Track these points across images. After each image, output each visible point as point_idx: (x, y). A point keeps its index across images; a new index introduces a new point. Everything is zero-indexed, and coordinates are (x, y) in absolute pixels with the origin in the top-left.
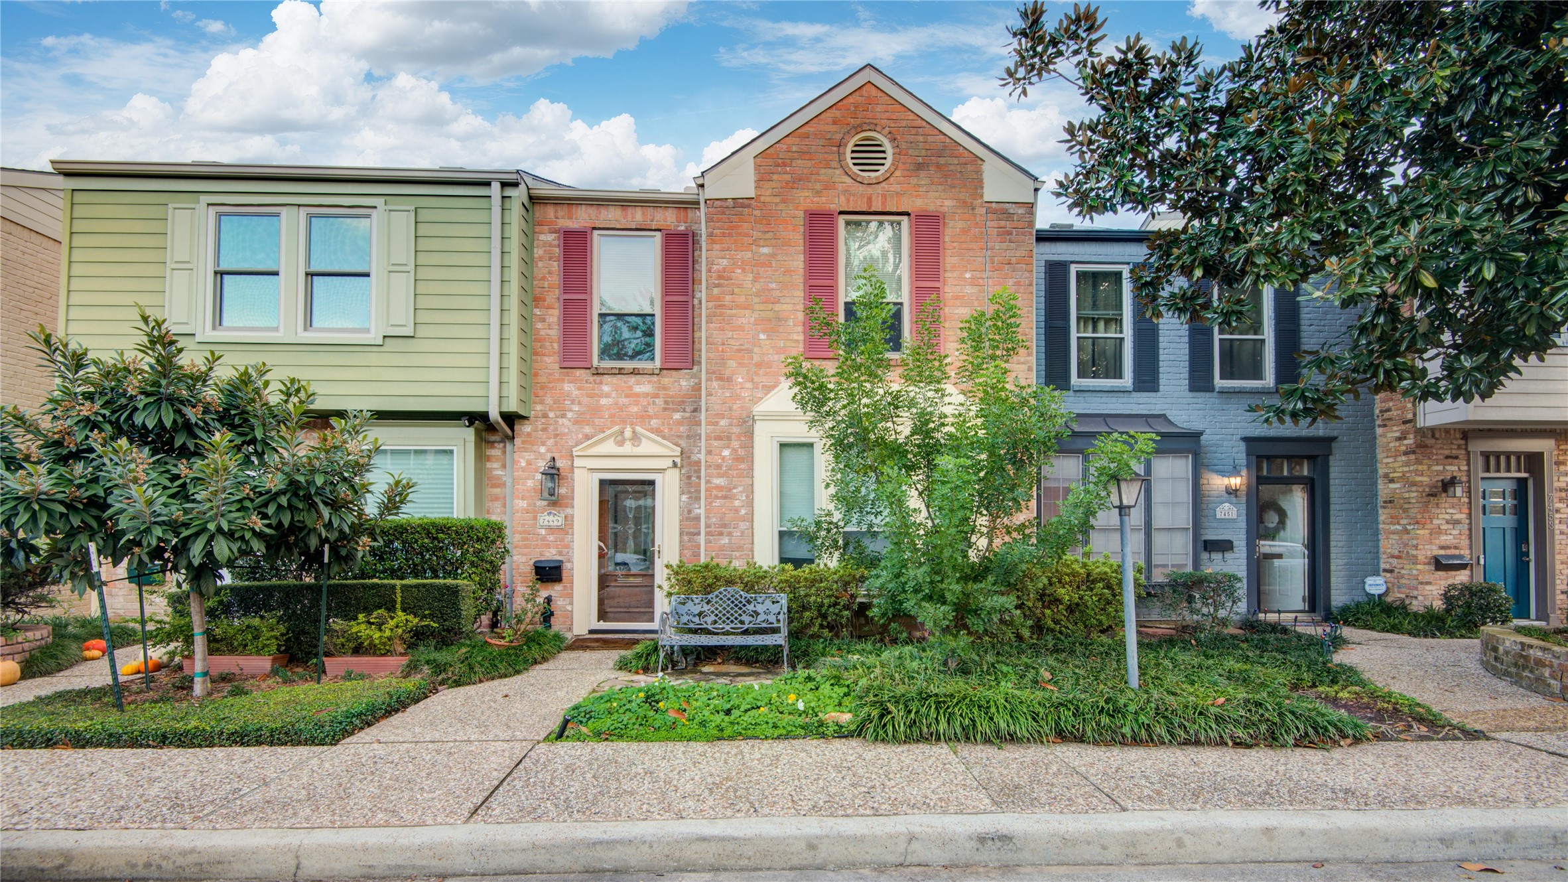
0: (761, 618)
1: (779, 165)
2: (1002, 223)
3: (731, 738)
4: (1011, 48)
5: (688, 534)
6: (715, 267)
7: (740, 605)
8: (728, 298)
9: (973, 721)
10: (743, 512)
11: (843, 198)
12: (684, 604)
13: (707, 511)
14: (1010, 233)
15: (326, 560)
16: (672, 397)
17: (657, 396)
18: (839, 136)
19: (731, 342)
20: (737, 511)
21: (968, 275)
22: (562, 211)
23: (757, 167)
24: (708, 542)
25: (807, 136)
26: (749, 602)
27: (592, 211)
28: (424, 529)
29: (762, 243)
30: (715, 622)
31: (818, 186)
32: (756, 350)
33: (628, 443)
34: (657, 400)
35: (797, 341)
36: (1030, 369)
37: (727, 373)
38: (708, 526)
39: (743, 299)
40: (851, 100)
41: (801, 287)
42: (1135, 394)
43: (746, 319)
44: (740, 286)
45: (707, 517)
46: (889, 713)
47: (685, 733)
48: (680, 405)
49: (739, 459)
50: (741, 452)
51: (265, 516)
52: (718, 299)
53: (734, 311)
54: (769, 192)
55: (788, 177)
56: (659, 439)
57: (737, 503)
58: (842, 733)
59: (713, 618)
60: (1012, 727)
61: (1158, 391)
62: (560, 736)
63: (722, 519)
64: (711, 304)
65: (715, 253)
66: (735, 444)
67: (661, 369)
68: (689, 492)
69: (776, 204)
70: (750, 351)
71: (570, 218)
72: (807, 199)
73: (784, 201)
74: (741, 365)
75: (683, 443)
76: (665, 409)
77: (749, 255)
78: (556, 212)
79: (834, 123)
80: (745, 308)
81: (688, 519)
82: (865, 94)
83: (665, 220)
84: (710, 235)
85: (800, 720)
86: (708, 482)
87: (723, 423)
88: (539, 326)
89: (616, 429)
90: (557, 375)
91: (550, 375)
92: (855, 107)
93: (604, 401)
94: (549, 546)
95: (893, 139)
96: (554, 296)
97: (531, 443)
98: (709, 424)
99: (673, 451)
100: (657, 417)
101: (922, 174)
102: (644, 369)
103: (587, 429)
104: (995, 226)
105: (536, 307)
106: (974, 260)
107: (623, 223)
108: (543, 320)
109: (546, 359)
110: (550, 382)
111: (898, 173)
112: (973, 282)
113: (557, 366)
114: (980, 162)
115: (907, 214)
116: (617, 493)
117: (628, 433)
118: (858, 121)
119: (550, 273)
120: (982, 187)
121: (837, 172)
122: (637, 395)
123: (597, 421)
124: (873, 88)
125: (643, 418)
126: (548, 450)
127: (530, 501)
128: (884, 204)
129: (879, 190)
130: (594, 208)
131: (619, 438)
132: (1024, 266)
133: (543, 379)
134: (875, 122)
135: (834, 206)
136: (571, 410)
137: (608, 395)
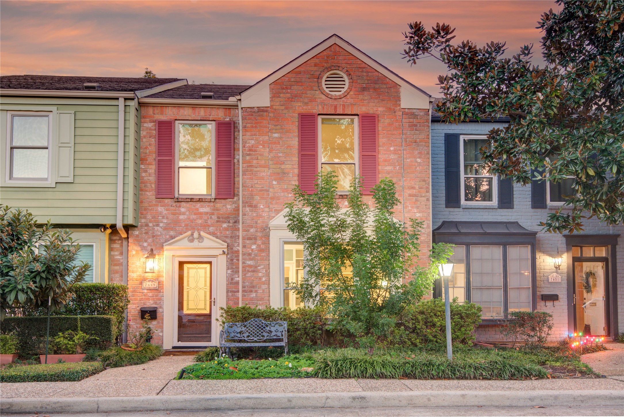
0: (273, 334)
1: (284, 89)
2: (411, 120)
3: (258, 378)
5: (231, 292)
6: (247, 145)
7: (262, 328)
8: (255, 161)
9: (366, 369)
10: (264, 279)
11: (320, 107)
12: (232, 327)
13: (243, 279)
14: (416, 126)
15: (50, 304)
16: (222, 214)
17: (213, 214)
19: (257, 186)
20: (260, 279)
21: (392, 148)
22: (157, 110)
23: (271, 90)
24: (243, 296)
26: (267, 326)
27: (175, 110)
29: (274, 131)
30: (248, 336)
31: (306, 100)
32: (271, 190)
33: (196, 240)
34: (213, 216)
35: (294, 185)
36: (428, 200)
37: (254, 203)
38: (243, 287)
40: (324, 54)
41: (297, 155)
42: (498, 211)
43: (265, 173)
44: (261, 155)
45: (243, 282)
46: (329, 365)
47: (237, 376)
48: (227, 219)
49: (262, 250)
50: (263, 247)
52: (249, 162)
53: (258, 169)
54: (278, 104)
55: (289, 95)
56: (214, 239)
57: (260, 274)
58: (308, 376)
59: (247, 334)
60: (383, 371)
61: (513, 208)
62: (180, 378)
63: (251, 283)
64: (245, 165)
65: (247, 137)
66: (259, 242)
67: (215, 199)
68: (232, 268)
69: (282, 110)
70: (268, 191)
71: (162, 114)
72: (300, 107)
73: (286, 108)
74: (262, 198)
75: (228, 241)
76: (218, 221)
77: (266, 138)
78: (154, 111)
79: (315, 66)
80: (264, 167)
81: (231, 283)
82: (333, 50)
83: (218, 115)
84: (244, 127)
85: (289, 371)
86: (243, 263)
87: (252, 230)
88: (144, 174)
89: (189, 233)
90: (154, 203)
91: (150, 202)
92: (327, 57)
93: (181, 217)
94: (148, 299)
95: (349, 75)
96: (152, 158)
97: (138, 241)
98: (244, 231)
99: (223, 245)
100: (213, 225)
101: (366, 93)
102: (205, 199)
103: (172, 233)
104: (408, 121)
105: (142, 164)
106: (396, 140)
107: (193, 117)
108: (146, 171)
109: (148, 193)
110: (150, 206)
111: (351, 93)
112: (395, 152)
113: (154, 197)
114: (399, 87)
115: (357, 115)
116: (188, 268)
117: (196, 235)
118: (329, 65)
119: (150, 145)
120: (400, 101)
121: (317, 92)
122: (201, 213)
123: (177, 228)
124: (337, 46)
125: (205, 227)
126: (149, 245)
127: (138, 273)
128: (343, 110)
129: (341, 102)
130: (176, 108)
131: (191, 238)
132: (424, 144)
133: (145, 205)
134: (338, 65)
135: (315, 111)
136: (162, 222)
137: (184, 214)
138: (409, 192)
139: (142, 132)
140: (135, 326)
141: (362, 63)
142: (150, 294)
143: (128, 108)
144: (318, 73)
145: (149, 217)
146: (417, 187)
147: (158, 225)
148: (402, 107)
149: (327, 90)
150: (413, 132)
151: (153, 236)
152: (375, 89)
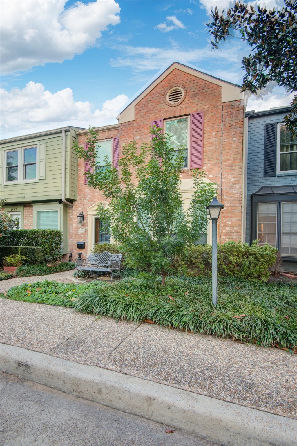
1: (143, 107)
11: (165, 114)
12: (93, 256)
14: (233, 114)
21: (214, 134)
22: (86, 137)
23: (136, 109)
25: (153, 94)
29: (137, 135)
31: (156, 111)
40: (169, 77)
54: (139, 117)
55: (146, 110)
59: (99, 261)
65: (122, 141)
69: (142, 121)
72: (152, 117)
73: (144, 119)
77: (132, 140)
78: (84, 137)
79: (162, 87)
82: (174, 73)
83: (114, 134)
89: (99, 202)
90: (84, 187)
91: (82, 187)
92: (170, 79)
93: (96, 194)
94: (81, 238)
95: (184, 87)
101: (196, 98)
103: (92, 203)
104: (226, 112)
106: (217, 127)
108: (80, 171)
109: (81, 182)
110: (82, 189)
111: (186, 100)
112: (216, 136)
113: (84, 184)
114: (220, 88)
115: (189, 115)
117: (103, 203)
118: (171, 84)
120: (221, 98)
121: (163, 105)
123: (94, 200)
124: (177, 70)
126: (82, 210)
128: (180, 113)
129: (179, 107)
132: (239, 126)
133: (80, 188)
134: (177, 83)
135: (162, 117)
136: (87, 197)
137: (97, 192)
138: (226, 164)
140: (75, 252)
141: (194, 77)
142: (82, 236)
143: (67, 136)
144: (164, 92)
145: (82, 195)
146: (232, 159)
147: (85, 199)
148: (222, 102)
150: (230, 119)
151: (84, 205)
152: (202, 93)
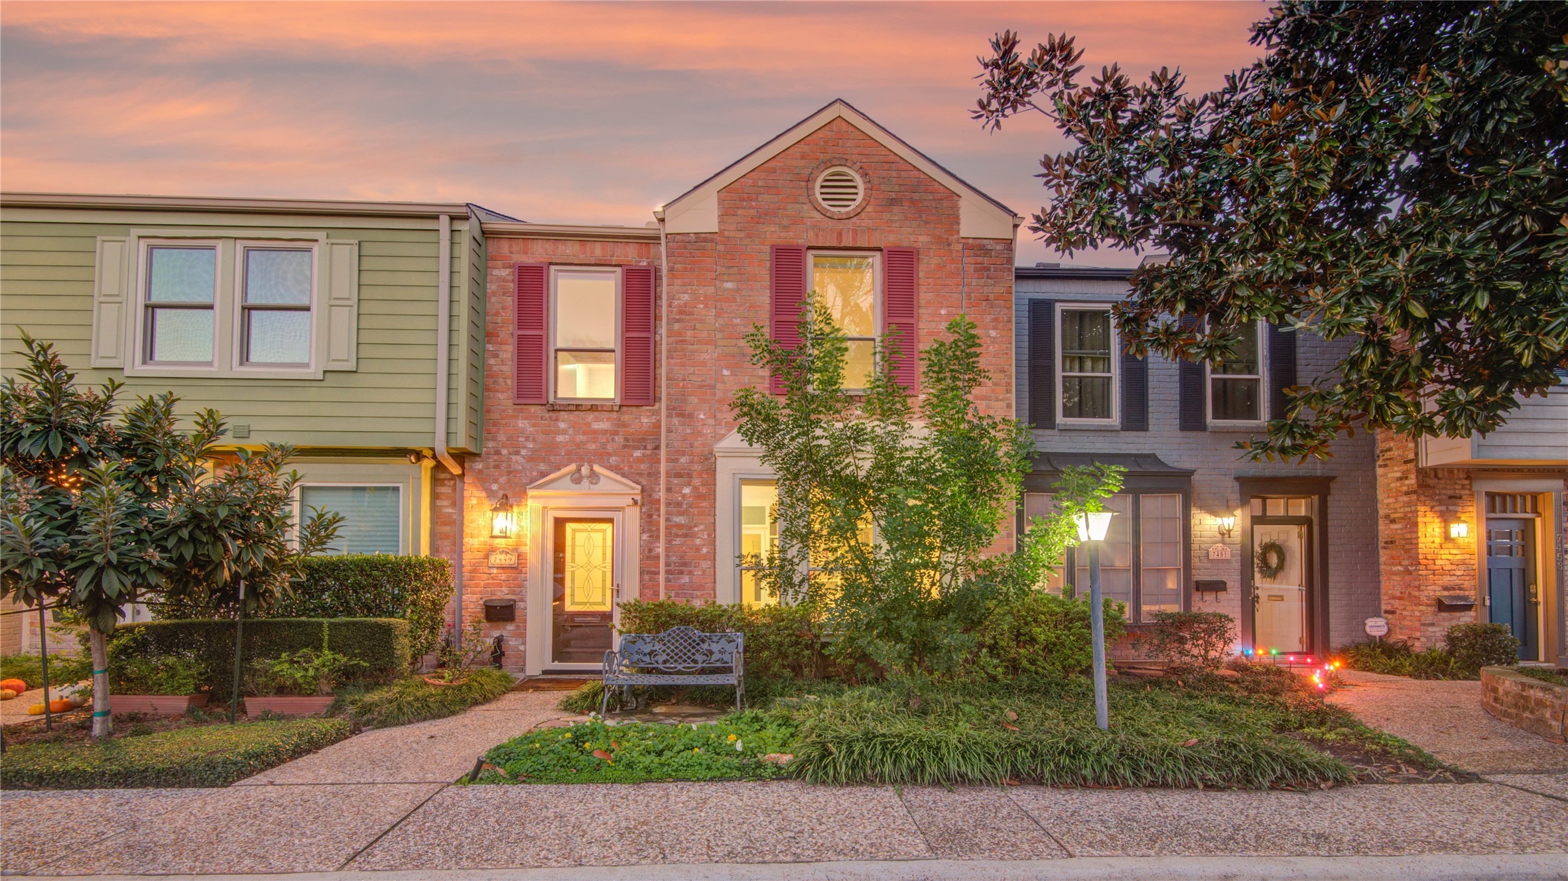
0: (714, 658)
1: (743, 200)
2: (980, 259)
3: (660, 780)
4: (982, 79)
6: (676, 302)
7: (694, 644)
8: (689, 333)
9: (921, 763)
10: (705, 550)
11: (811, 234)
12: (634, 643)
13: (667, 549)
14: (988, 270)
15: (242, 596)
16: (632, 434)
17: (616, 433)
18: (808, 171)
19: (693, 378)
20: (698, 549)
21: (943, 312)
22: (517, 246)
23: (721, 201)
24: (668, 580)
25: (774, 171)
26: (703, 641)
27: (549, 246)
28: (357, 566)
29: (725, 278)
30: (666, 662)
31: (785, 222)
32: (719, 386)
33: (585, 480)
34: (616, 438)
35: (763, 377)
36: (1009, 406)
37: (688, 409)
38: (667, 564)
39: (705, 334)
40: (820, 134)
41: (767, 322)
42: (1123, 434)
43: (708, 354)
44: (702, 321)
45: (667, 556)
46: (831, 753)
47: (609, 775)
48: (641, 442)
49: (701, 497)
50: (703, 490)
51: (164, 549)
52: (679, 334)
53: (695, 347)
54: (733, 228)
55: (753, 212)
56: (619, 477)
57: (698, 541)
58: (780, 775)
59: (664, 657)
60: (962, 769)
61: (1147, 430)
62: (474, 777)
63: (682, 557)
64: (672, 339)
65: (676, 288)
66: (697, 482)
67: (620, 406)
68: (649, 531)
69: (741, 239)
70: (713, 387)
71: (525, 253)
72: (774, 234)
73: (749, 236)
74: (703, 401)
75: (643, 481)
76: (625, 446)
77: (711, 290)
78: (511, 246)
79: (803, 157)
80: (708, 344)
81: (649, 558)
82: (835, 128)
83: (626, 256)
84: (671, 270)
85: (736, 762)
86: (667, 520)
87: (683, 460)
88: (492, 361)
89: (573, 467)
90: (510, 412)
91: (504, 411)
92: (824, 142)
93: (560, 438)
94: (500, 586)
95: (865, 176)
96: (508, 331)
97: (483, 481)
98: (668, 460)
99: (633, 489)
100: (615, 454)
101: (895, 209)
102: (602, 406)
103: (543, 467)
104: (973, 262)
105: (489, 342)
106: (950, 297)
107: (582, 258)
108: (496, 356)
109: (499, 395)
110: (503, 419)
111: (869, 209)
112: (949, 318)
113: (510, 402)
114: (956, 199)
115: (880, 249)
116: (574, 531)
117: (585, 470)
118: (828, 157)
119: (503, 308)
120: (958, 224)
121: (806, 207)
122: (596, 432)
123: (552, 458)
124: (843, 122)
125: (602, 457)
126: (501, 488)
127: (482, 539)
128: (854, 239)
129: (850, 224)
130: (551, 243)
131: (577, 476)
132: (1002, 302)
133: (495, 416)
134: (844, 157)
135: (802, 241)
136: (525, 447)
137: (564, 432)
139: (488, 286)
141: (889, 153)
142: (503, 577)
143: (457, 234)
144: (806, 174)
145: (502, 437)
147: (517, 453)
148: (962, 235)
149: (825, 204)
150: (982, 282)
151: (509, 473)
152: (912, 202)
